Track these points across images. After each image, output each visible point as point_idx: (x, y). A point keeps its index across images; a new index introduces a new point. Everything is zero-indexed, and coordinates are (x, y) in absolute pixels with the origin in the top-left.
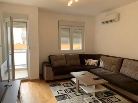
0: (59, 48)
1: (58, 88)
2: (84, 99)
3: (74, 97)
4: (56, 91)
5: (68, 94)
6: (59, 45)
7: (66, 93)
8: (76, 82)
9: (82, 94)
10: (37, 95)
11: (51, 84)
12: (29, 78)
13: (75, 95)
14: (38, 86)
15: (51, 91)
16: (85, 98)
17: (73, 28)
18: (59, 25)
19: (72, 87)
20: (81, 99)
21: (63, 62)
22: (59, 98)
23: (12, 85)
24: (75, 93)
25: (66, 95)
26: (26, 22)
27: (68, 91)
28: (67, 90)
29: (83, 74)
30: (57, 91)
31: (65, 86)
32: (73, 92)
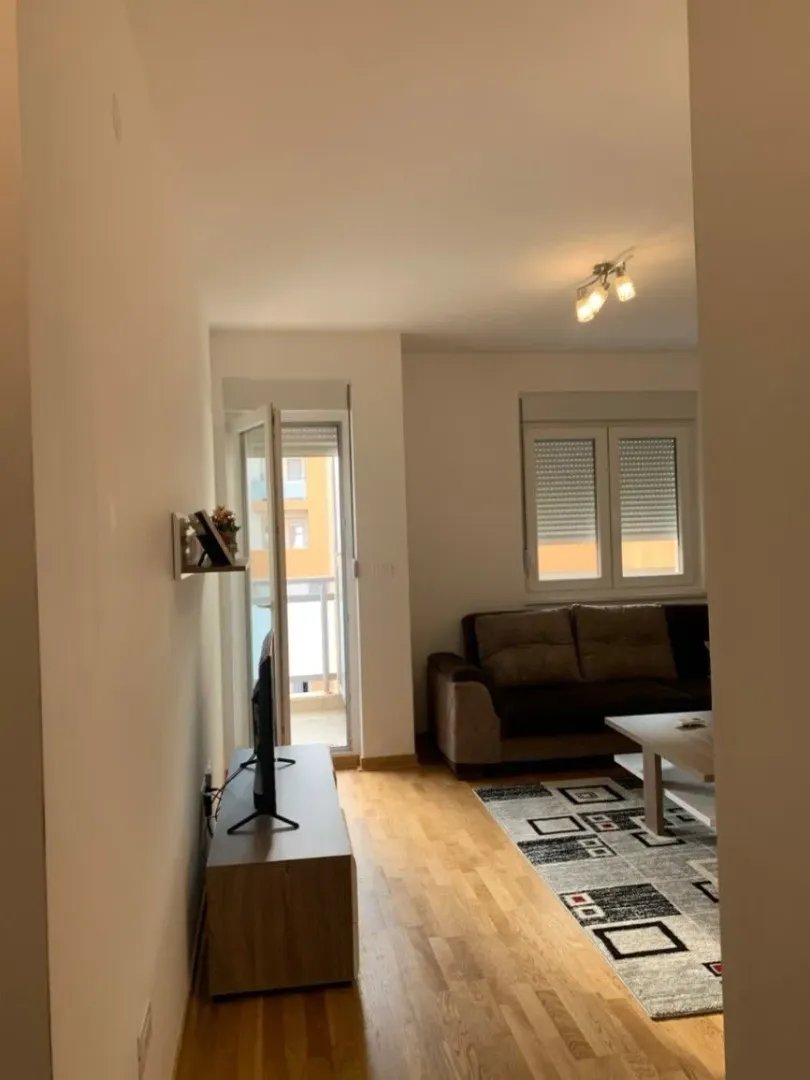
0: (529, 564)
1: (534, 806)
2: (692, 863)
3: (631, 849)
4: (524, 820)
5: (595, 836)
6: (525, 548)
7: (582, 833)
8: (645, 771)
9: (681, 842)
10: (417, 831)
11: (487, 787)
12: (354, 753)
13: (637, 841)
14: (413, 794)
15: (491, 820)
16: (698, 857)
17: (617, 432)
18: (521, 422)
19: (620, 806)
20: (671, 860)
21: (557, 658)
22: (542, 851)
23: (293, 762)
24: (636, 835)
25: (581, 842)
26: (337, 425)
27: (593, 826)
28: (590, 818)
29: (686, 727)
30: (531, 822)
31: (575, 797)
32: (622, 828)
